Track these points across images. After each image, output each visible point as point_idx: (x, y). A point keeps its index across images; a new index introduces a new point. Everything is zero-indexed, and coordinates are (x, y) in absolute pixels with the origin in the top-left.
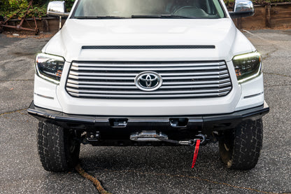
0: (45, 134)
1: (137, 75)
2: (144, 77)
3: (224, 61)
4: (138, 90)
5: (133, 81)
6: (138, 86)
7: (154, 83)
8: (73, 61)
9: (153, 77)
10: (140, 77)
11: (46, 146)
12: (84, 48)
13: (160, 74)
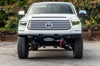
0: (20, 44)
1: (46, 23)
2: (48, 24)
3: (68, 21)
4: (46, 27)
5: (45, 25)
6: (46, 26)
7: (50, 26)
8: (30, 21)
9: (50, 24)
10: (47, 24)
11: (20, 47)
12: (33, 17)
13: (52, 23)
